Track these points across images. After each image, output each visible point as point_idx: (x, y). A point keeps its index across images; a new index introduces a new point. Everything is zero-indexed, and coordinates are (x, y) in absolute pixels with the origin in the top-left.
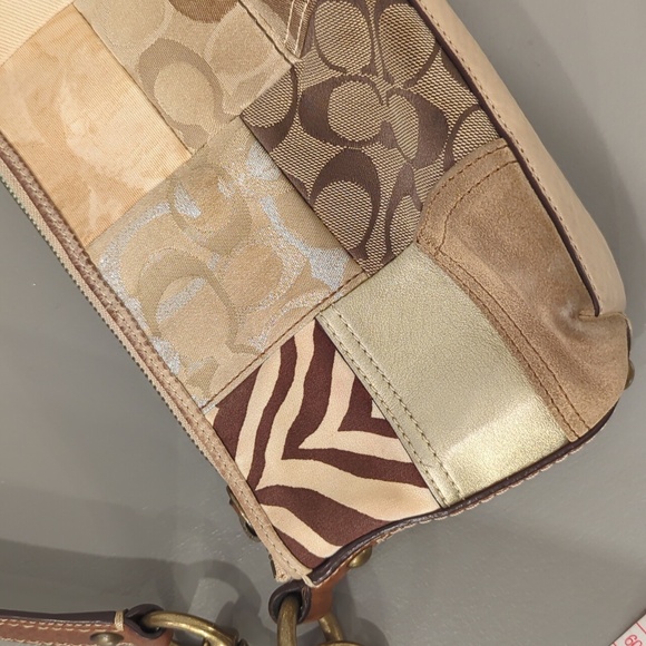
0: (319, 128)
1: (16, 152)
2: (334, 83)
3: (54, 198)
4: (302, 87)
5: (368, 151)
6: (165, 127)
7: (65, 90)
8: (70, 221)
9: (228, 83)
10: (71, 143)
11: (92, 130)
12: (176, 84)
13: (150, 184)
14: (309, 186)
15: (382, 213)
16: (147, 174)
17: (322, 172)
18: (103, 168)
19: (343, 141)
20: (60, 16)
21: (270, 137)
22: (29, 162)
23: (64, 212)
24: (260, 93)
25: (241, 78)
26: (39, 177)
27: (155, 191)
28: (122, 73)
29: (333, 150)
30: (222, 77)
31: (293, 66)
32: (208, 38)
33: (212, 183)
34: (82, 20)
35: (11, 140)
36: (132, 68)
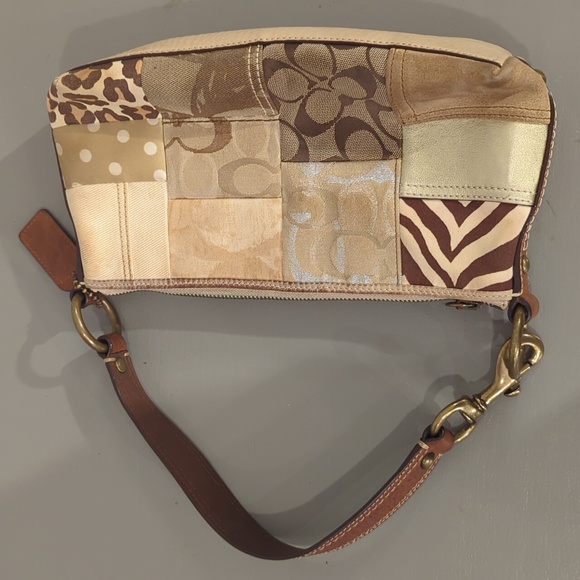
0: (316, 129)
1: (214, 279)
2: (303, 106)
3: (249, 277)
4: (292, 123)
5: (345, 115)
6: (260, 200)
7: (205, 234)
8: (265, 278)
9: (263, 155)
10: (230, 250)
11: (233, 235)
12: (242, 178)
13: (279, 227)
14: (339, 154)
15: (378, 130)
16: (273, 225)
17: (337, 143)
18: (254, 244)
19: (331, 123)
20: (170, 209)
21: (302, 156)
22: (223, 276)
23: (258, 277)
24: (279, 143)
25: (266, 147)
26: (233, 277)
27: (284, 226)
28: (219, 200)
29: (331, 132)
30: (258, 156)
31: (280, 120)
32: (235, 148)
33: (302, 198)
34: (181, 200)
35: (207, 277)
36: (221, 195)
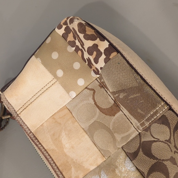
0: (149, 154)
1: (47, 153)
3: (60, 168)
4: (143, 140)
5: (165, 163)
6: (97, 149)
7: (63, 134)
9: (118, 137)
10: (65, 151)
11: (72, 147)
12: (101, 136)
13: (92, 168)
14: (146, 173)
16: (91, 165)
17: (150, 169)
18: (76, 160)
19: (157, 159)
20: (61, 110)
21: (133, 156)
22: (52, 156)
23: (63, 173)
24: (129, 140)
25: (123, 135)
26: (55, 161)
27: (94, 170)
28: (82, 130)
29: (154, 161)
30: (116, 135)
31: (139, 133)
32: (111, 121)
33: (114, 171)
34: (69, 112)
35: (46, 148)
36: (86, 130)
